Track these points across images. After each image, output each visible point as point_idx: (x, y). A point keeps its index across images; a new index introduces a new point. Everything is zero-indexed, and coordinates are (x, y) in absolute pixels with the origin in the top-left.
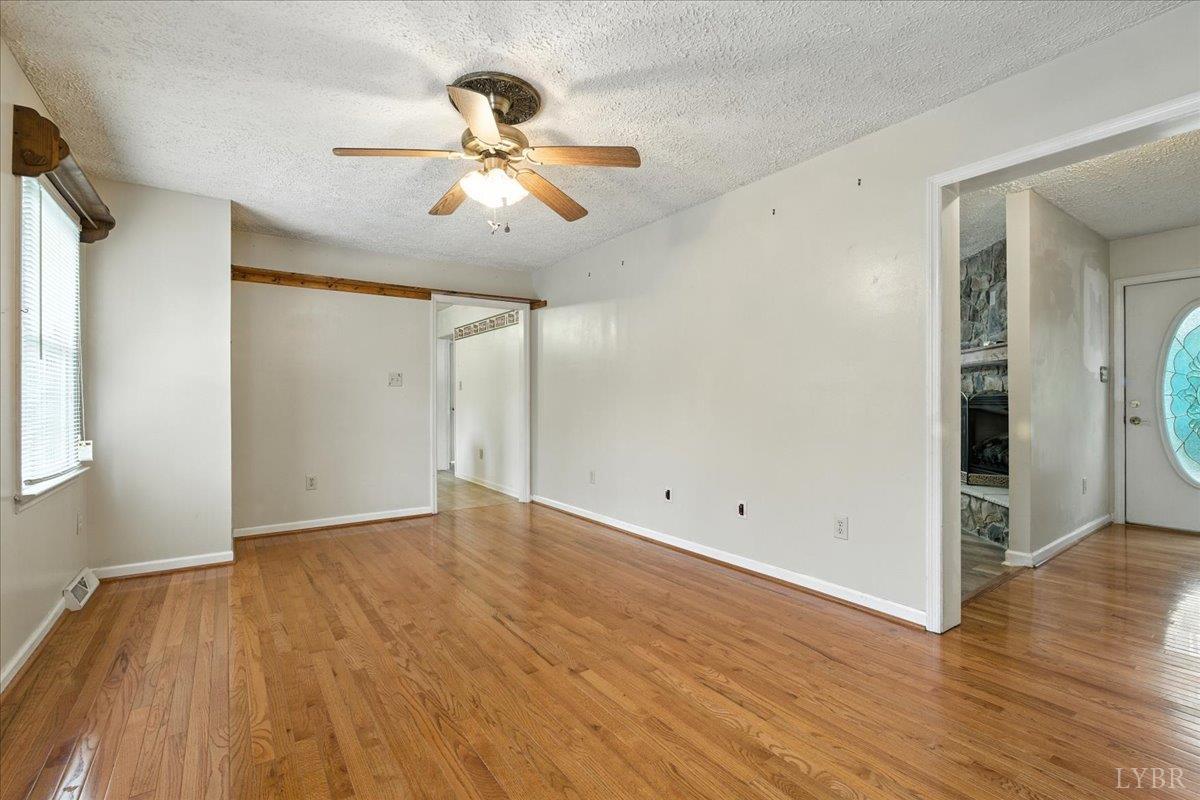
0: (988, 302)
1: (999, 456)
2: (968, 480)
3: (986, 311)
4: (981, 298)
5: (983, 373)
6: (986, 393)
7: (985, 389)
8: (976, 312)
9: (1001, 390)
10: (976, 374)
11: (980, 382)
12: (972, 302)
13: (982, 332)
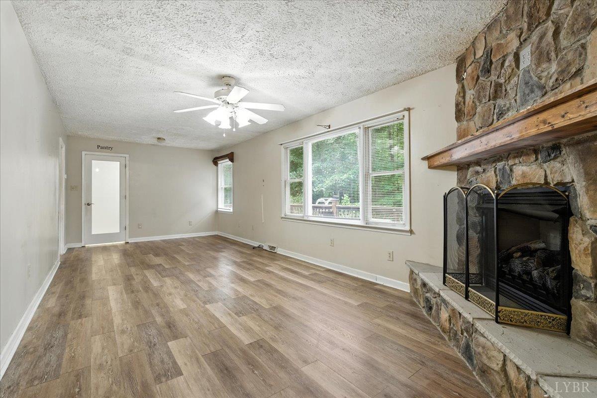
0: (518, 66)
1: (535, 273)
2: (497, 316)
3: (514, 80)
4: (507, 64)
5: (511, 162)
6: (516, 188)
7: (514, 182)
8: (498, 86)
9: (542, 182)
10: (500, 165)
11: (506, 175)
12: (493, 78)
13: (508, 110)
